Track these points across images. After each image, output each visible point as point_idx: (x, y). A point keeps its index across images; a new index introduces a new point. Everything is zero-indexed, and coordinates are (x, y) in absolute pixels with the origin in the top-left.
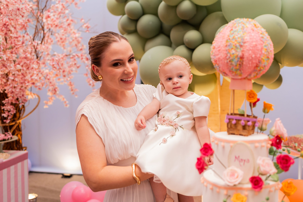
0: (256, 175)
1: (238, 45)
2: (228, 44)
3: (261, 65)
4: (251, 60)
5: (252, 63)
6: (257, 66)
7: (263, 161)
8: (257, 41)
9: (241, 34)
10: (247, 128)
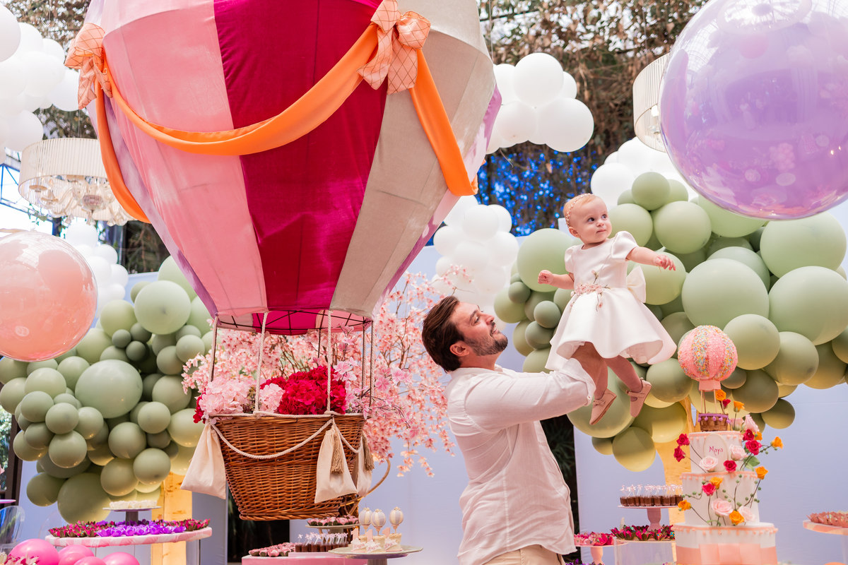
0: (730, 459)
1: (702, 348)
2: (693, 348)
3: (725, 365)
4: (714, 361)
5: (717, 363)
6: (721, 366)
7: (735, 447)
8: (719, 344)
9: (704, 339)
10: (719, 423)
